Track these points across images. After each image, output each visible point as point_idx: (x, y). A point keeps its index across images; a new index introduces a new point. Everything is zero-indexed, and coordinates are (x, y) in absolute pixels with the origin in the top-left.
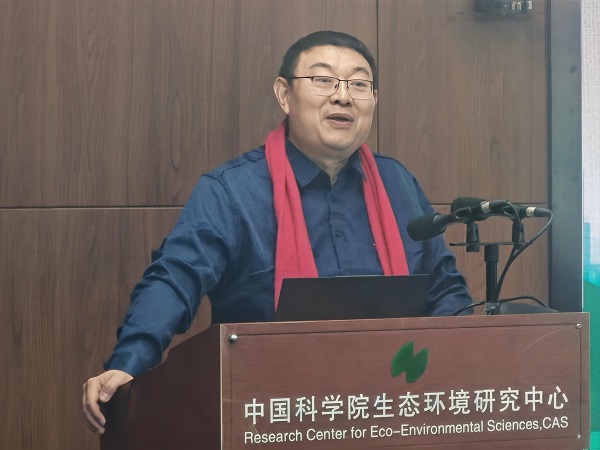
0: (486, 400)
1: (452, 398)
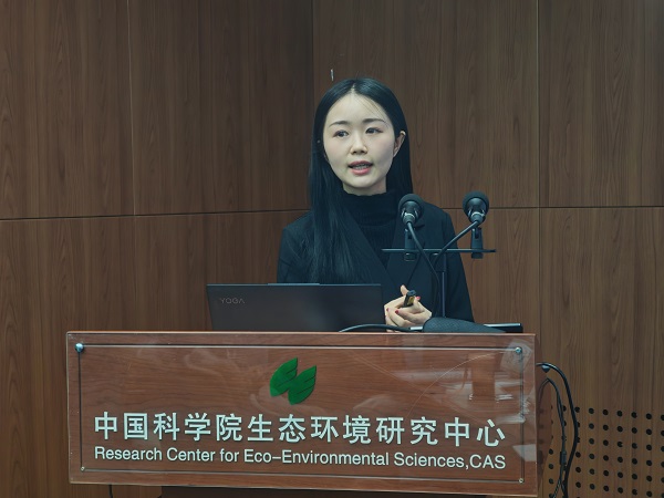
0: (392, 430)
1: (347, 424)
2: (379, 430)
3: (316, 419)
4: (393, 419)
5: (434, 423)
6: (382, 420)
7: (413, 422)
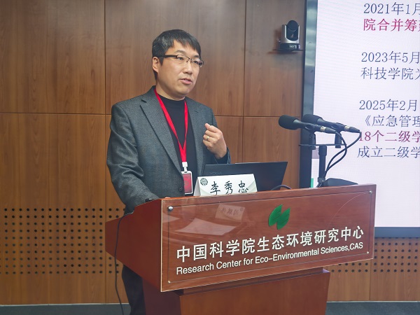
0: (321, 237)
1: (302, 237)
2: (315, 238)
3: (289, 236)
4: (321, 231)
5: (337, 230)
6: (317, 232)
7: (329, 231)
